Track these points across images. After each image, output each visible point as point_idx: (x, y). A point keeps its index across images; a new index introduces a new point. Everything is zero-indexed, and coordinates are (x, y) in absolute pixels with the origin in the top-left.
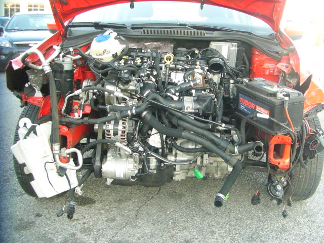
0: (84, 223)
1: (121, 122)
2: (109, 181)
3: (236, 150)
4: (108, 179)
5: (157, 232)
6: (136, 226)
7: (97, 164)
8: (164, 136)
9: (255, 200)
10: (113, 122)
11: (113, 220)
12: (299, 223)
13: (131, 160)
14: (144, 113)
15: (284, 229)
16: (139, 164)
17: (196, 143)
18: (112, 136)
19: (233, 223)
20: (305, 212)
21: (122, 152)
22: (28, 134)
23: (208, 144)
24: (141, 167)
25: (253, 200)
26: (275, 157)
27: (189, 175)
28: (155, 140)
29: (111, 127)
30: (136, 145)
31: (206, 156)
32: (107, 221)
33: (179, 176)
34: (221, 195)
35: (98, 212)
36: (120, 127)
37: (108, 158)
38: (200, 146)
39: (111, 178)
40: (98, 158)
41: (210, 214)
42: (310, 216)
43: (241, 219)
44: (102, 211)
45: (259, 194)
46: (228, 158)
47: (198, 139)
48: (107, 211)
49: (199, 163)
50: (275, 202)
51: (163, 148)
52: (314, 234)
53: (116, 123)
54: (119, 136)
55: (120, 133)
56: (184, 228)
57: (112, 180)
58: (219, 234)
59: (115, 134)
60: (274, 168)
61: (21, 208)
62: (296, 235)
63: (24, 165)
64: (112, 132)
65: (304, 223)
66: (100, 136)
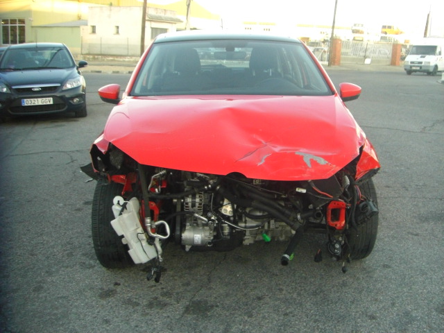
0: (162, 288)
1: (197, 196)
2: (188, 248)
3: (299, 216)
4: (187, 246)
5: (231, 292)
6: (210, 288)
7: (178, 233)
8: (235, 206)
9: (318, 259)
10: (190, 196)
11: (188, 284)
12: (358, 279)
13: (207, 228)
14: (218, 188)
15: (344, 284)
16: (214, 231)
17: (264, 211)
18: (190, 208)
19: (298, 281)
20: (365, 269)
21: (199, 222)
22: (122, 211)
23: (273, 211)
24: (215, 234)
25: (315, 258)
26: (333, 220)
27: (257, 239)
28: (227, 209)
29: (189, 200)
30: (209, 214)
31: (272, 222)
32: (183, 285)
33: (248, 240)
34: (286, 256)
35: (171, 278)
36: (197, 200)
37: (187, 228)
38: (266, 213)
39: (189, 245)
40: (178, 228)
41: (277, 275)
42: (369, 272)
43: (305, 278)
44: (175, 278)
45: (320, 252)
46: (292, 223)
47: (265, 208)
48: (180, 277)
49: (266, 227)
50: (334, 259)
51: (234, 216)
52: (371, 287)
53: (194, 197)
54: (196, 208)
55: (197, 204)
56: (255, 288)
57: (190, 247)
58: (287, 291)
59: (193, 205)
60: (333, 229)
61: (97, 279)
62: (355, 289)
63: (123, 236)
64: (190, 204)
65: (363, 278)
66: (179, 209)
